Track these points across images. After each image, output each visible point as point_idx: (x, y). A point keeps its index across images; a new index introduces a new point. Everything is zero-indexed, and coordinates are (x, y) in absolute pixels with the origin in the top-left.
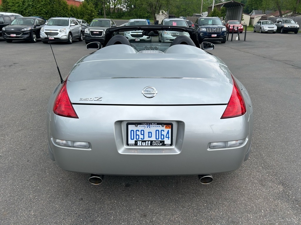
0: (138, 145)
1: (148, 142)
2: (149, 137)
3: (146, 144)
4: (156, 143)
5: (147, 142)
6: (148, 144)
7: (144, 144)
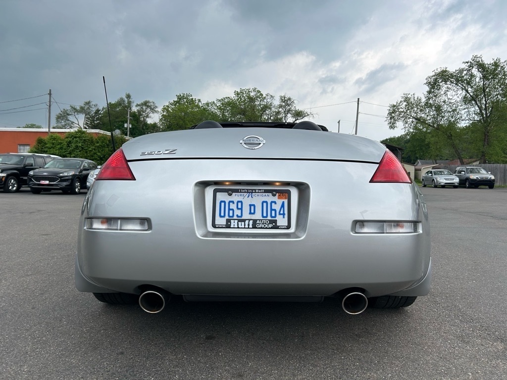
0: (232, 226)
1: (249, 222)
2: (250, 213)
3: (245, 226)
4: (263, 224)
5: (247, 222)
6: (249, 225)
7: (241, 225)
